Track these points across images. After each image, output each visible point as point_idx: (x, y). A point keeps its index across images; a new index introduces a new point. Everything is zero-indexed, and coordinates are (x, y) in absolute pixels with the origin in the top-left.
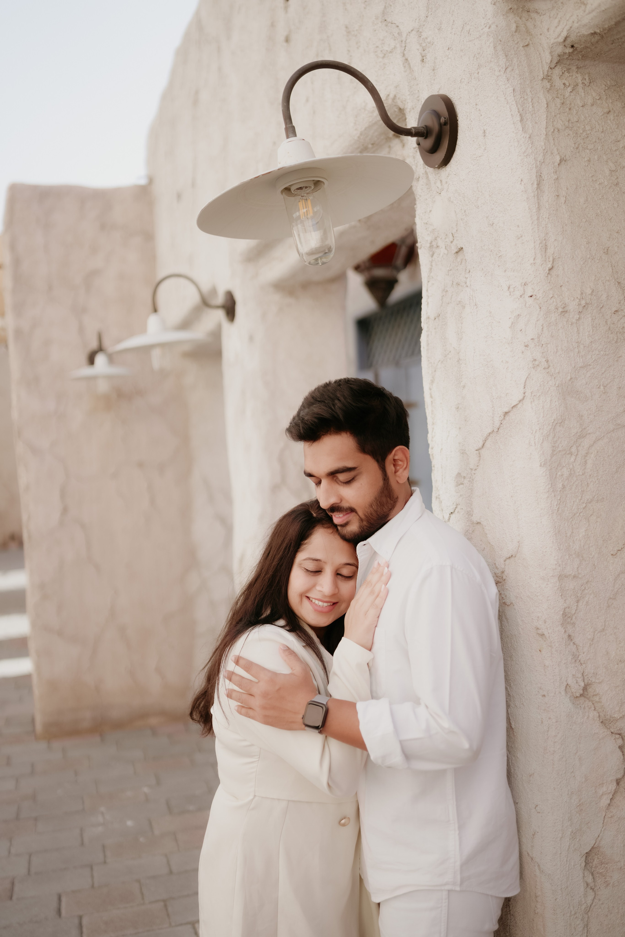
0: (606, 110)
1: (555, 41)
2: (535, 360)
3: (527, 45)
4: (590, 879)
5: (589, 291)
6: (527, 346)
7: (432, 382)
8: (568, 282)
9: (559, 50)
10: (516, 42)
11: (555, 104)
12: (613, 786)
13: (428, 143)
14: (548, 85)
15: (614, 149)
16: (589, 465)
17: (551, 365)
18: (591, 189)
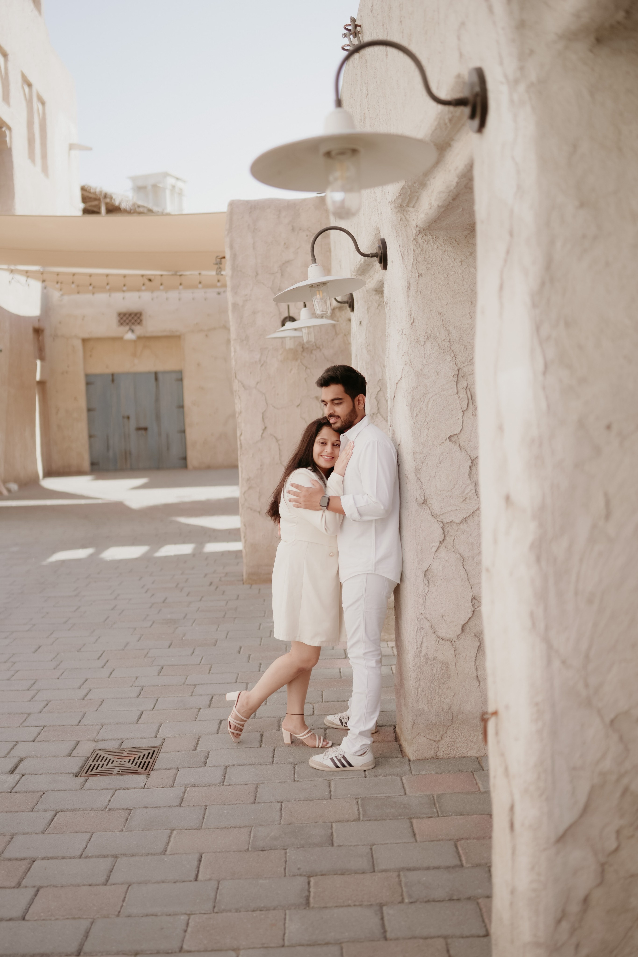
0: (444, 251)
1: (415, 225)
2: (406, 361)
3: (406, 226)
4: (427, 582)
5: (430, 332)
6: (403, 355)
8: (420, 328)
9: (417, 229)
10: (401, 225)
11: (418, 251)
12: (438, 543)
13: (378, 259)
14: (415, 242)
15: (447, 268)
16: (429, 406)
17: (413, 364)
18: (434, 287)
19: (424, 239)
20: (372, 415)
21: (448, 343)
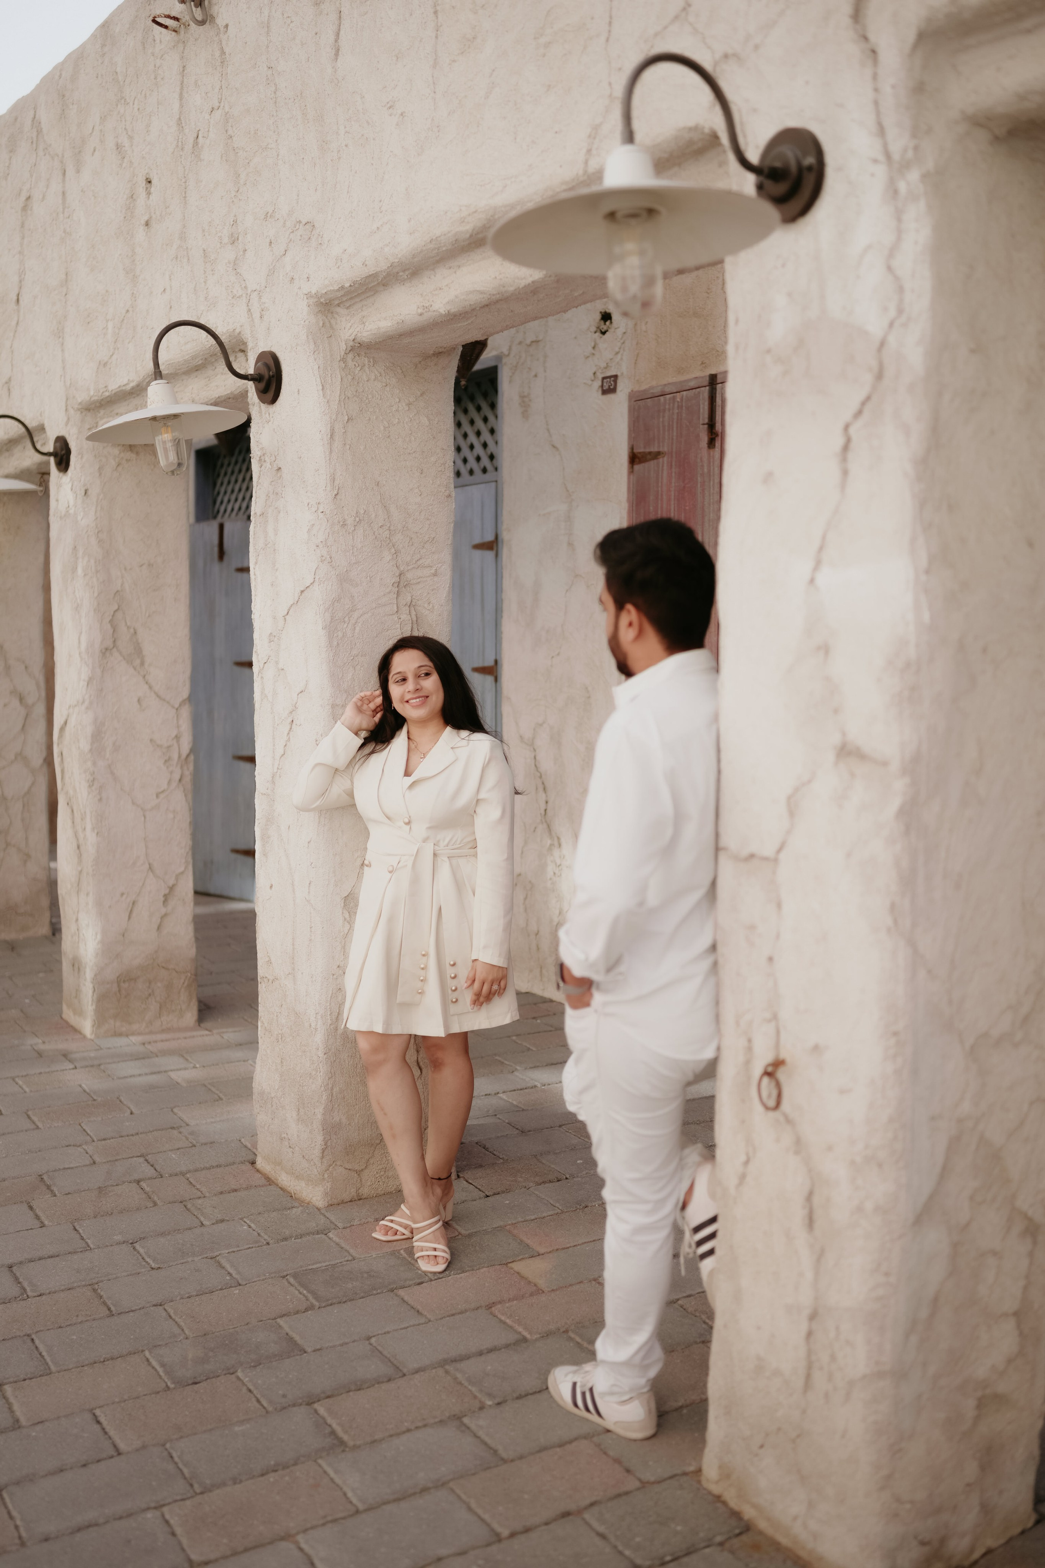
0: (384, 384)
1: (349, 338)
2: (323, 556)
3: (330, 337)
4: (347, 916)
5: (362, 512)
6: (317, 546)
7: (256, 563)
8: (348, 504)
9: (351, 343)
10: (322, 334)
11: (347, 379)
13: (262, 385)
14: (343, 365)
15: (388, 411)
16: (357, 631)
17: (333, 560)
18: (369, 440)
19: (356, 362)
20: (104, 651)
21: (387, 532)
